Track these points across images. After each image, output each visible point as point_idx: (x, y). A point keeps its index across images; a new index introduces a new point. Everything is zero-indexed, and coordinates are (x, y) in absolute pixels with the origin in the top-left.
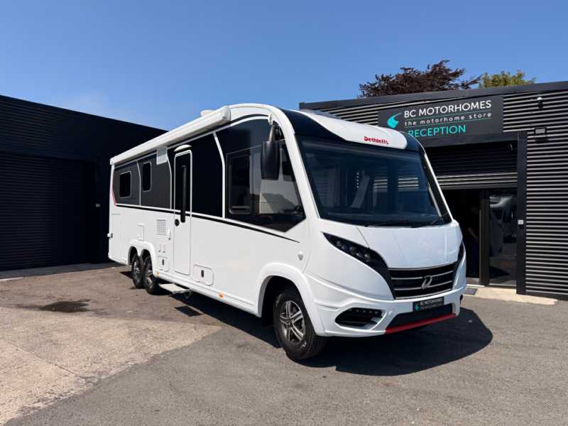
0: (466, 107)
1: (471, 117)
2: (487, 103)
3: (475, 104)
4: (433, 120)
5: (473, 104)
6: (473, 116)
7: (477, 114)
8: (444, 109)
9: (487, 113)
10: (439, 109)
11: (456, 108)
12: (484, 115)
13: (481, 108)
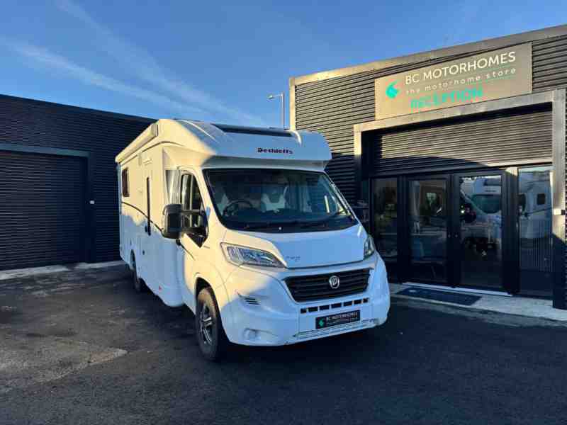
0: (482, 63)
1: (488, 76)
2: (510, 55)
3: (494, 59)
4: (440, 84)
5: (491, 59)
6: (491, 75)
7: (497, 71)
8: (454, 69)
9: (510, 68)
10: (448, 70)
11: (469, 66)
12: (507, 71)
13: (502, 62)
